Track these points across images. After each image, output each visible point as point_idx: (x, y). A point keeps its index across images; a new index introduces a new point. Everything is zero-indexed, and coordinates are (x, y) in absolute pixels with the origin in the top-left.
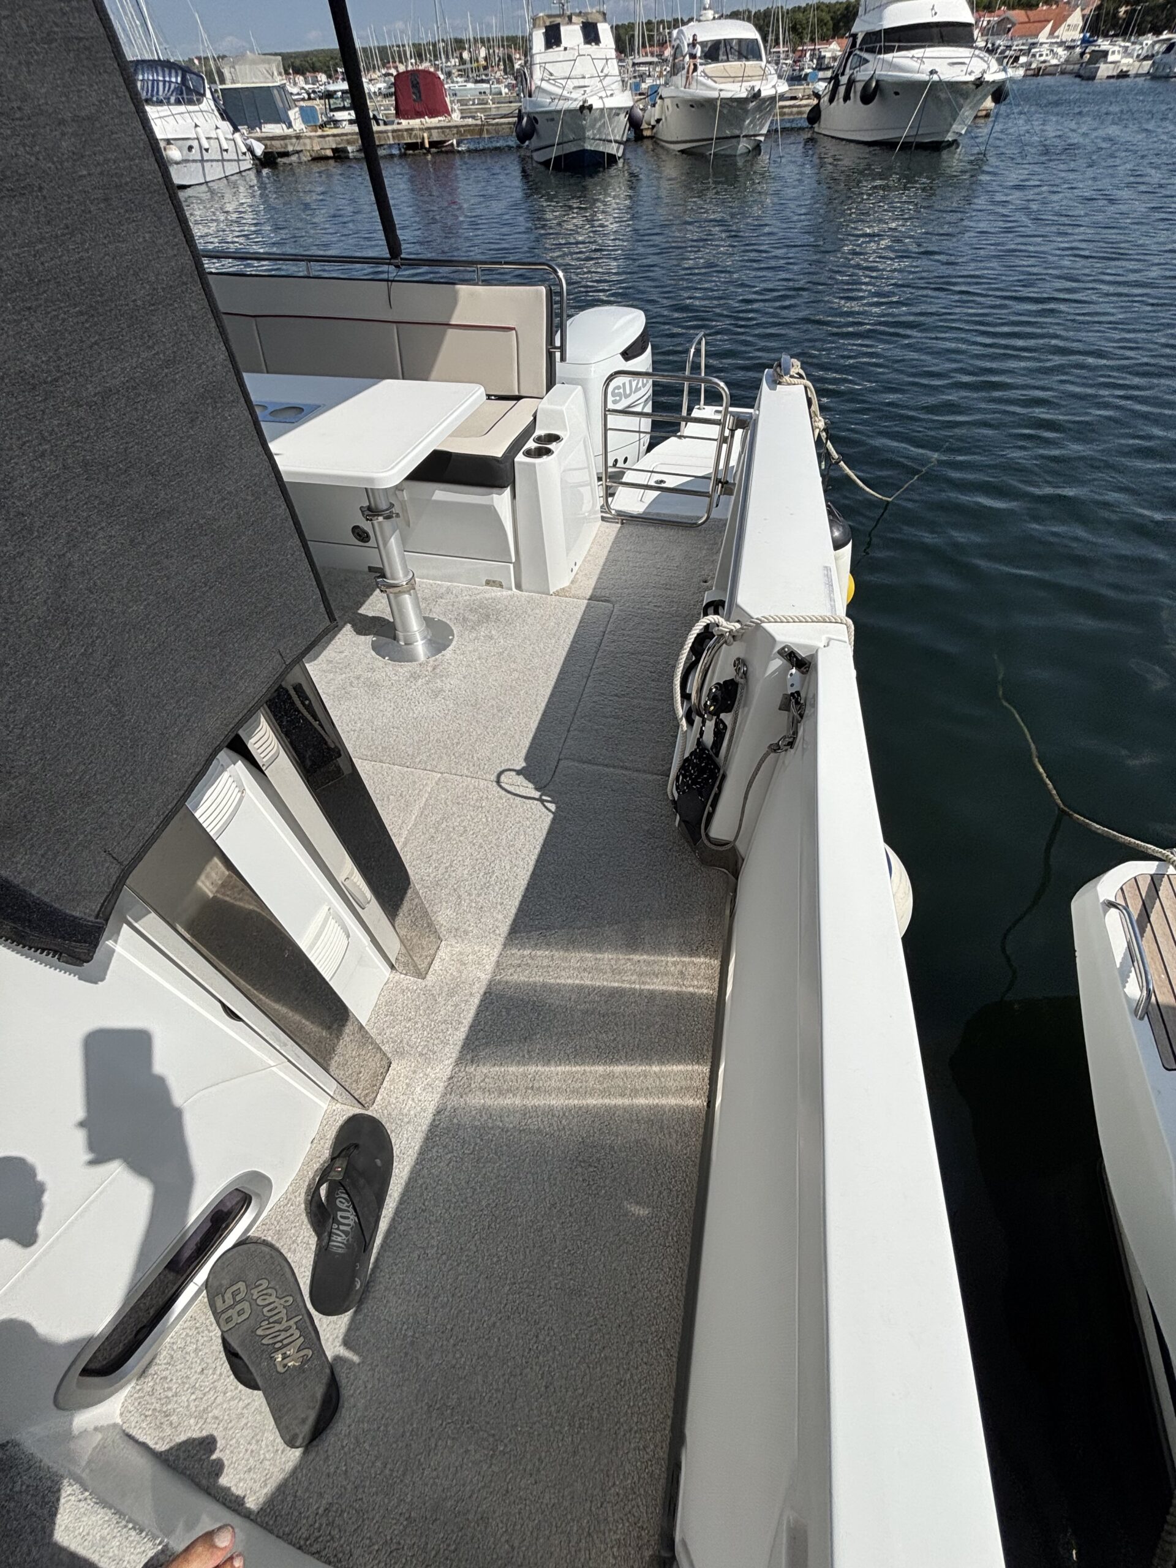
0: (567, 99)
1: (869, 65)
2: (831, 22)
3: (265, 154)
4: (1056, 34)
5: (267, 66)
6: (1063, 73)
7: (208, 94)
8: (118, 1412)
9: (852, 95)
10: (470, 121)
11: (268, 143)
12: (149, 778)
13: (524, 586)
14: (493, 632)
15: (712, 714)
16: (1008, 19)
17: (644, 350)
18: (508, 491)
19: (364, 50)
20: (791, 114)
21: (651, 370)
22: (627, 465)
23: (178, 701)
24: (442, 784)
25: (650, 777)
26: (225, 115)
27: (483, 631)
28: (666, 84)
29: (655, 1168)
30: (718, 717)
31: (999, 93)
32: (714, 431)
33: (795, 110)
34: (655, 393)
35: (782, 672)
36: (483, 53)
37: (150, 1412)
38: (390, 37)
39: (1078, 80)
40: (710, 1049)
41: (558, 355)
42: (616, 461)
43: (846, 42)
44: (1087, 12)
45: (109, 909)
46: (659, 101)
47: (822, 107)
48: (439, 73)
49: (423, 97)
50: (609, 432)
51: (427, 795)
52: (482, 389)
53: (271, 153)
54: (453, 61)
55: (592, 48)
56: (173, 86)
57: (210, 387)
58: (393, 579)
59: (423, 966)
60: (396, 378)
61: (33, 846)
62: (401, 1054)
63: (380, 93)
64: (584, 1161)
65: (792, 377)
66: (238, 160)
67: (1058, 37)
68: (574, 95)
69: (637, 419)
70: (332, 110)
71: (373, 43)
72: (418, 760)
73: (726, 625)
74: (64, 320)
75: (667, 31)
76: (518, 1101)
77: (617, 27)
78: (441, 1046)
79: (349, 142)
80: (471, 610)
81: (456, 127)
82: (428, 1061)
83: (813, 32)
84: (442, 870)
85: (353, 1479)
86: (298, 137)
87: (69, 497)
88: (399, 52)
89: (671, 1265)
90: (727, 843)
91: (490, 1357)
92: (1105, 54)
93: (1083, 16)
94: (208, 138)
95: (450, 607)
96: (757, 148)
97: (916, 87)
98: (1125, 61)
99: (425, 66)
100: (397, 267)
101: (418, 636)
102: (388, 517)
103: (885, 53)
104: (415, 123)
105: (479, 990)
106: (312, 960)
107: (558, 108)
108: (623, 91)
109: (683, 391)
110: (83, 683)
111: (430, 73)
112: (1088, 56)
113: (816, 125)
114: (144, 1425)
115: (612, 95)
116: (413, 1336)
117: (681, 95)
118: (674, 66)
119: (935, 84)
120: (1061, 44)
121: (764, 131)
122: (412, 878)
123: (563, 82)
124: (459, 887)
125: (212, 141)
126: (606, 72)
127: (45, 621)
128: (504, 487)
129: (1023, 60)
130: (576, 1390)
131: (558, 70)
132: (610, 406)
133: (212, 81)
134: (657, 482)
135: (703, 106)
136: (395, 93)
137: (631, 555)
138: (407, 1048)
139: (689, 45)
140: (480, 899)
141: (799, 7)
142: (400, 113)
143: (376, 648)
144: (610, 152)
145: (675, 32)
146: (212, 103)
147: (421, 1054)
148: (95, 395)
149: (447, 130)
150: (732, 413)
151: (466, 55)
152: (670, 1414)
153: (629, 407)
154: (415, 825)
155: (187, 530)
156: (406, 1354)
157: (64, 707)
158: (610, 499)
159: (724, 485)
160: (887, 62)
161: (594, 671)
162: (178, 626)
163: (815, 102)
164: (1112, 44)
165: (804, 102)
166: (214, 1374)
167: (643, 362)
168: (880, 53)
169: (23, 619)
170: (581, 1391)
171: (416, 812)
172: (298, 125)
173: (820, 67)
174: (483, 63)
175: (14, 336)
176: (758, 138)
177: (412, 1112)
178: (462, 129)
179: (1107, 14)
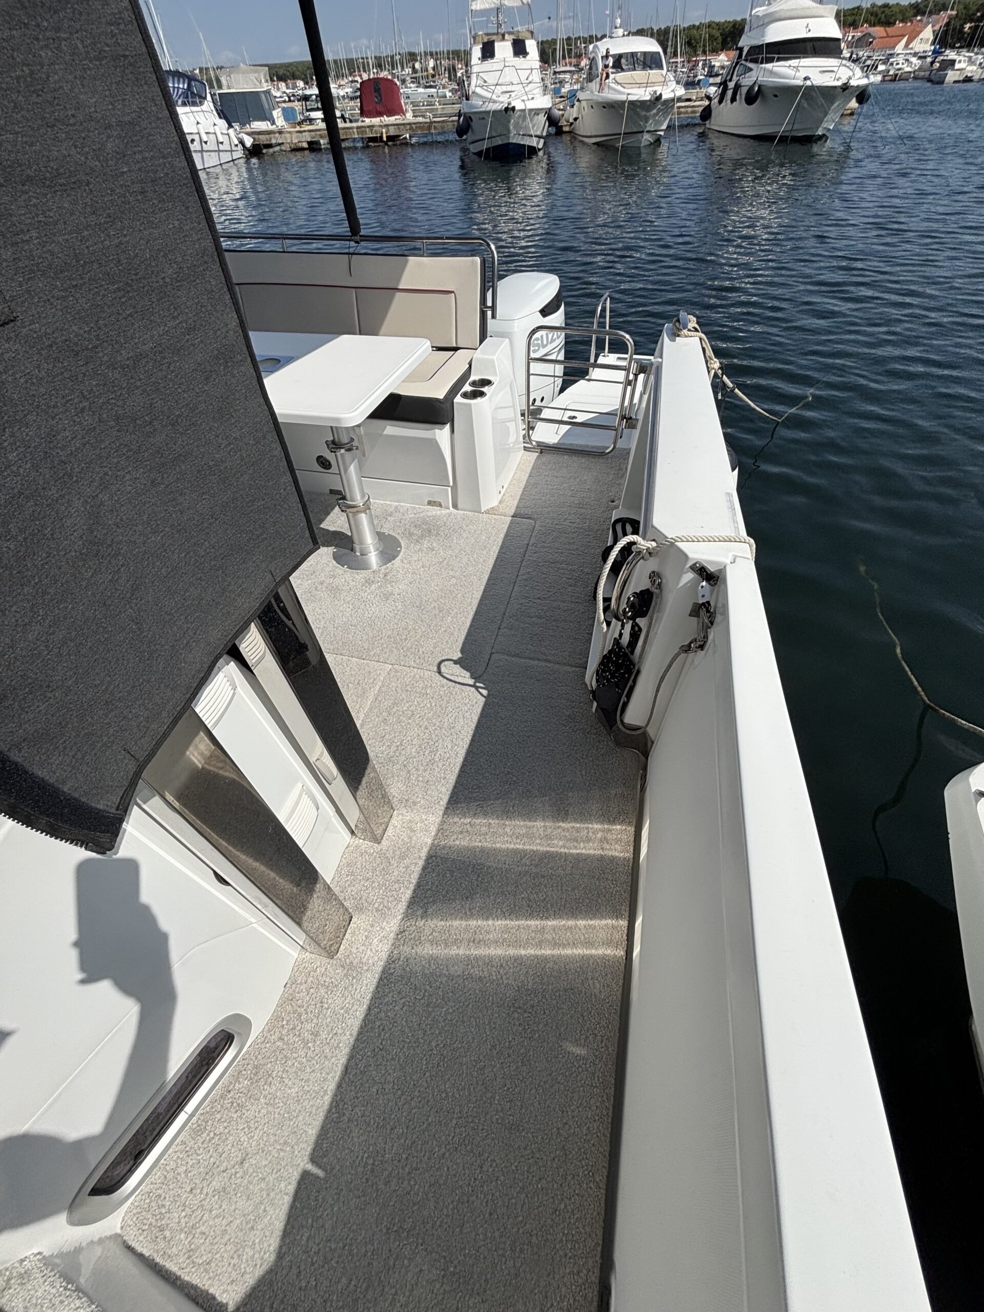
0: (495, 102)
1: (753, 73)
2: (720, 38)
3: (253, 145)
4: (910, 46)
5: (256, 75)
6: (915, 78)
7: (209, 97)
8: (119, 1226)
9: (738, 97)
10: (421, 119)
11: (256, 136)
12: (162, 685)
13: (460, 506)
14: (434, 545)
15: (629, 618)
16: (870, 34)
17: (558, 308)
18: (448, 427)
19: (335, 61)
20: (687, 112)
21: (563, 325)
22: (543, 404)
23: (186, 617)
24: (393, 674)
25: (569, 669)
26: (222, 114)
27: (426, 544)
28: (582, 88)
29: (582, 1015)
30: (634, 621)
31: (862, 95)
32: (620, 376)
33: (690, 110)
34: (566, 343)
35: (694, 585)
36: (431, 63)
37: (147, 1227)
38: (356, 52)
39: (929, 84)
40: (628, 909)
41: (489, 313)
42: (534, 400)
43: (734, 54)
44: (937, 28)
45: (127, 801)
46: (577, 103)
47: (713, 107)
48: (396, 80)
49: (383, 100)
50: (531, 377)
51: (380, 684)
52: (429, 343)
53: (259, 145)
54: (407, 70)
55: (519, 61)
56: (180, 91)
57: (223, 350)
58: (352, 500)
59: (379, 832)
60: (354, 333)
61: (65, 748)
62: (360, 909)
63: (348, 96)
64: (520, 1008)
65: (689, 330)
66: (232, 151)
67: (912, 49)
68: (501, 99)
69: (551, 366)
70: (308, 110)
71: (342, 56)
72: (372, 653)
73: (643, 543)
74: (104, 295)
75: (583, 45)
76: (461, 952)
77: (542, 42)
78: (394, 903)
79: (321, 137)
80: (415, 526)
81: (410, 124)
82: (384, 916)
83: (704, 46)
84: (393, 748)
85: (322, 1293)
86: (280, 132)
87: (103, 446)
88: (363, 63)
89: (598, 1104)
90: (639, 728)
91: (440, 1186)
92: (953, 62)
93: (934, 32)
94: (207, 133)
95: (398, 524)
96: (658, 141)
97: (792, 91)
98: (970, 68)
99: (384, 74)
100: (357, 242)
101: (372, 549)
102: (349, 450)
103: (767, 63)
104: (376, 121)
105: (424, 853)
106: (288, 830)
107: (488, 109)
108: (545, 94)
109: (591, 341)
110: (110, 605)
111: (387, 80)
112: (938, 65)
113: (707, 122)
114: (141, 1238)
115: (533, 98)
116: (373, 1164)
117: (595, 98)
118: (590, 74)
119: (807, 87)
120: (915, 54)
121: (664, 127)
122: (371, 755)
123: (493, 88)
124: (408, 763)
125: (211, 136)
126: (530, 79)
127: (81, 554)
128: (445, 423)
129: (881, 67)
130: (516, 1217)
131: (491, 79)
132: (532, 355)
133: (211, 87)
134: (570, 418)
135: (613, 107)
136: (360, 97)
137: (549, 479)
138: (365, 904)
139: (602, 57)
140: (426, 774)
141: (694, 26)
142: (363, 113)
143: (336, 557)
144: (531, 144)
145: (591, 47)
146: (211, 105)
147: (377, 910)
148: (128, 359)
149: (402, 127)
150: (637, 361)
151: (417, 66)
152: (601, 1242)
153: (546, 355)
154: (371, 709)
155: (199, 471)
156: (367, 1180)
157: (94, 627)
158: (531, 432)
159: (629, 420)
160: (768, 70)
161: (519, 578)
162: (188, 553)
163: (707, 103)
164: (958, 54)
165: (697, 103)
166: (201, 1193)
167: (557, 318)
168: (762, 63)
169: (63, 553)
170: (521, 1218)
171: (371, 698)
172: (280, 122)
173: (711, 74)
174: (431, 72)
175: (62, 310)
176: (658, 133)
177: (370, 961)
178: (414, 126)
179: (954, 29)
